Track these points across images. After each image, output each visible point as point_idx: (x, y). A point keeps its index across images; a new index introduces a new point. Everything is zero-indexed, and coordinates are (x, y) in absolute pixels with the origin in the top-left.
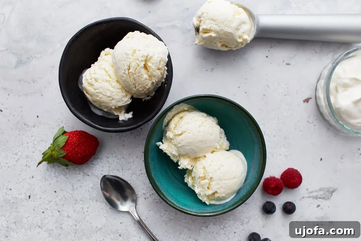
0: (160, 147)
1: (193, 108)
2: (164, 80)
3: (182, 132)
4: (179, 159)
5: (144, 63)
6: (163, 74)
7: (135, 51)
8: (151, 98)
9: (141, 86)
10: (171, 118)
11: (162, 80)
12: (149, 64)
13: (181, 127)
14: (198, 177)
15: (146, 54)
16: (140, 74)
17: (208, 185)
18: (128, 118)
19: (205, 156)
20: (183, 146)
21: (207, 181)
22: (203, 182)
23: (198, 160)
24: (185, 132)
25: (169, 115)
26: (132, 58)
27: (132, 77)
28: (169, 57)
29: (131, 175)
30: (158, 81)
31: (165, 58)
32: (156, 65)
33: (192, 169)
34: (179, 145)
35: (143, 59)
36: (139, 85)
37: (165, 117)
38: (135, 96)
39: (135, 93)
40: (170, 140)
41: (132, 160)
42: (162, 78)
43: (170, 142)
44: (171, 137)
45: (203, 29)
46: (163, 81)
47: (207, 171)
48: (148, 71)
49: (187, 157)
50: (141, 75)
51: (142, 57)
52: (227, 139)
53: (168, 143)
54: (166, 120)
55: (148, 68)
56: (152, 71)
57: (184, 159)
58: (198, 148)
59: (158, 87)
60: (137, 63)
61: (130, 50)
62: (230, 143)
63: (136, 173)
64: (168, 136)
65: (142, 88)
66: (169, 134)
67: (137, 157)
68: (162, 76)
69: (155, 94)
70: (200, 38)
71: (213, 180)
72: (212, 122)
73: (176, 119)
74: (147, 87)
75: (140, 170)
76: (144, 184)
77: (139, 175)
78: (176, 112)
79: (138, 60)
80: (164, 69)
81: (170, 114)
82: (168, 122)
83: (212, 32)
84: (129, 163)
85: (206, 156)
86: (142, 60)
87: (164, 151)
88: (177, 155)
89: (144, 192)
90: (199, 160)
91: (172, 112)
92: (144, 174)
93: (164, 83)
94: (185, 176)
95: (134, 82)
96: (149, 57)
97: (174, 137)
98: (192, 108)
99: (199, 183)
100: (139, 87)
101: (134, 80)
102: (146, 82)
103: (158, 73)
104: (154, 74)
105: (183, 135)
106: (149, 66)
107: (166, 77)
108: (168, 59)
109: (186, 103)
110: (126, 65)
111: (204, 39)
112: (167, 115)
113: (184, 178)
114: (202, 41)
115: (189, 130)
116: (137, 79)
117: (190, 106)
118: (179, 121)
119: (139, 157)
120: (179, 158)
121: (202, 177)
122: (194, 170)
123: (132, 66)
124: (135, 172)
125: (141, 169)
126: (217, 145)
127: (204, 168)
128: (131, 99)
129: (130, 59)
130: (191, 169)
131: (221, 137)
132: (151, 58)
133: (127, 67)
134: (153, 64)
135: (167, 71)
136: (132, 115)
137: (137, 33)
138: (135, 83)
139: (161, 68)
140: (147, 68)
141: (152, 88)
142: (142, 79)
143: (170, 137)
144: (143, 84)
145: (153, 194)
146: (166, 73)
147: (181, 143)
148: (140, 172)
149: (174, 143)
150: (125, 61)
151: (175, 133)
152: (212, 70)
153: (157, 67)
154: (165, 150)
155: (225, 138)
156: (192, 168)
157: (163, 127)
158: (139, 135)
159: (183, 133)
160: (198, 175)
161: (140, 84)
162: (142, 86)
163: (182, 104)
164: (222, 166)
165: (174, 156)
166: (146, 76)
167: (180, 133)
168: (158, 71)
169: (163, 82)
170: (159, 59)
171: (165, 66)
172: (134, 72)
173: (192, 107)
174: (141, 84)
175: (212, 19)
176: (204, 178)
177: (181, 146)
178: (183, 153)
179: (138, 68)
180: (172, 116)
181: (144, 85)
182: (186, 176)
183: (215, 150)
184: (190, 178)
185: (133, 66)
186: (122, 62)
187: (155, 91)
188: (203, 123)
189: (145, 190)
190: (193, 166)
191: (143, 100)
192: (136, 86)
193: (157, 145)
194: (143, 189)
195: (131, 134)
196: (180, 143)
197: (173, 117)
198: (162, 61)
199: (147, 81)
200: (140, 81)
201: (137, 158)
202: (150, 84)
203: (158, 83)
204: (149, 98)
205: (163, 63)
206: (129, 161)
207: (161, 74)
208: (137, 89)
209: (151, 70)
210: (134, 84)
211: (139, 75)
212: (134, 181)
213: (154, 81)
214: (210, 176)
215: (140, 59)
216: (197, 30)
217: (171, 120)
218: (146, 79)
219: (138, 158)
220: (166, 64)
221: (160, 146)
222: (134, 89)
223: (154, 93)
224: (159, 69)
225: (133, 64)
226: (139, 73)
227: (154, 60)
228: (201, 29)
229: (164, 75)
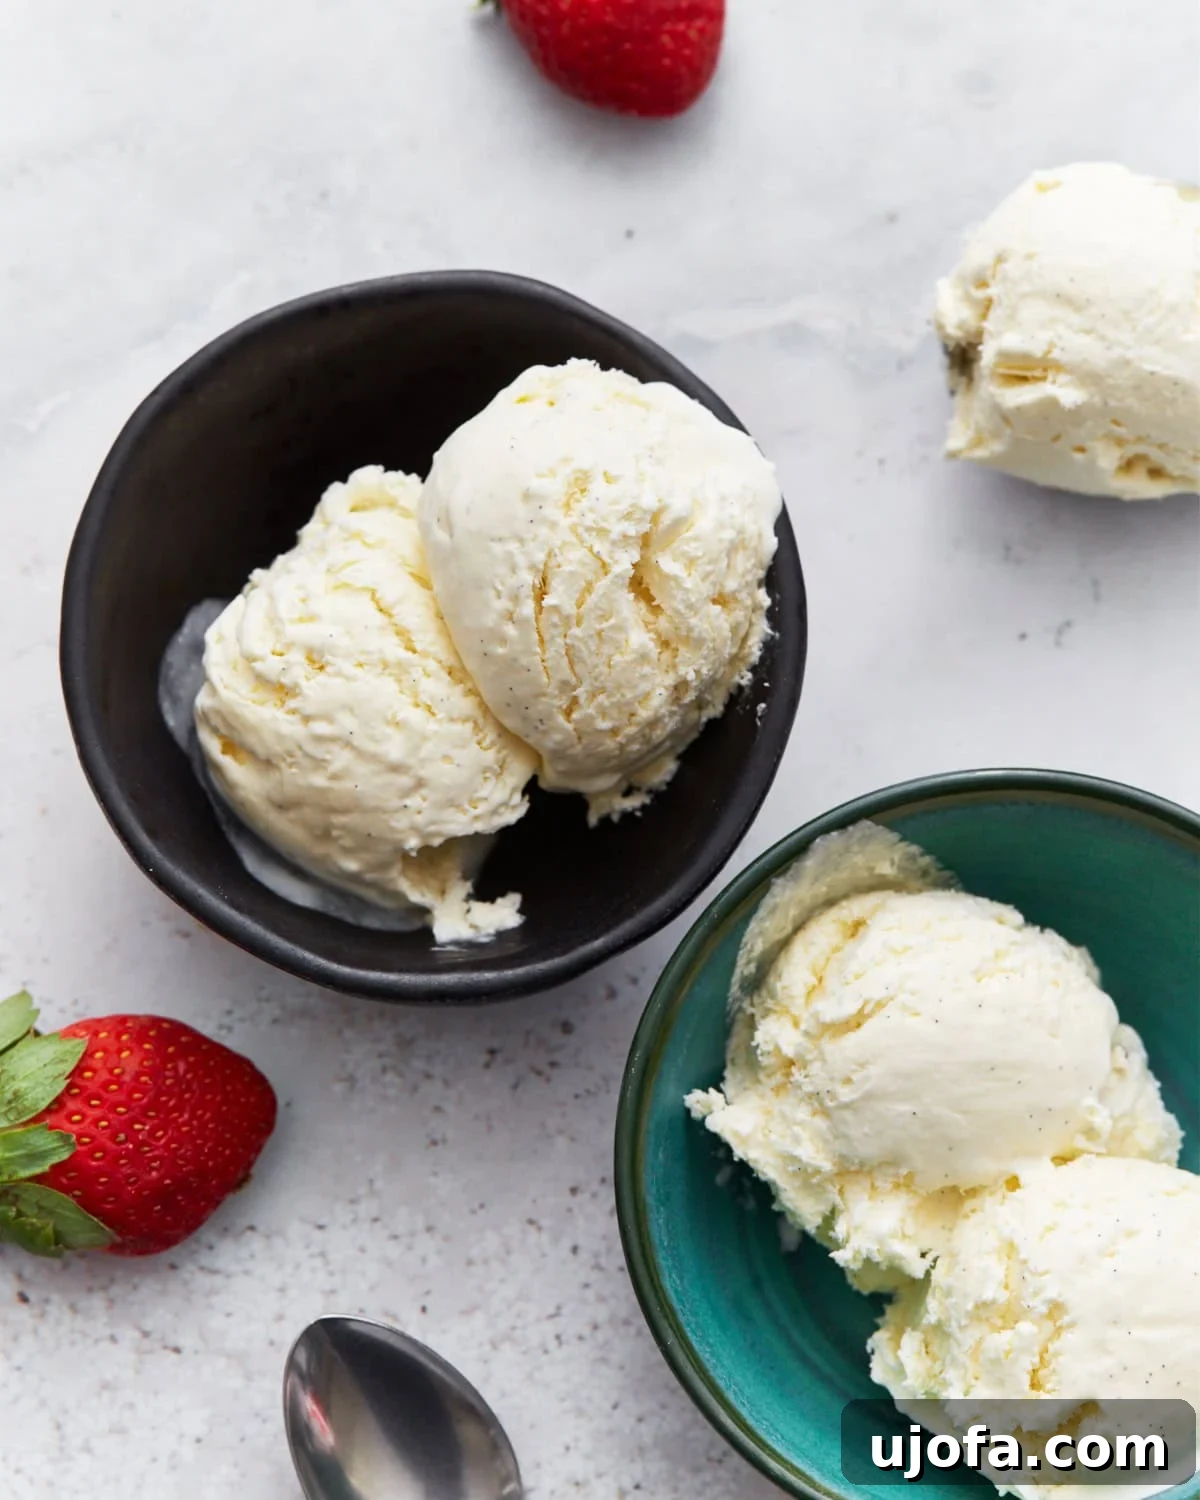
0: (713, 1124)
1: (933, 872)
2: (749, 675)
3: (866, 1003)
4: (838, 1200)
5: (636, 558)
6: (745, 639)
7: (581, 482)
8: (647, 800)
9: (607, 703)
10: (789, 929)
11: (737, 679)
12: (668, 564)
13: (858, 977)
14: (970, 1306)
15: (649, 501)
16: (612, 621)
17: (1037, 1360)
18: (492, 931)
19: (1013, 1183)
20: (868, 1097)
21: (1025, 1327)
22: (1000, 1341)
23: (969, 1204)
24: (880, 1005)
25: (778, 900)
26: (565, 522)
27: (560, 641)
28: (783, 526)
29: (487, 1348)
30: (712, 683)
31: (760, 536)
32: (709, 568)
33: (928, 1274)
34: (845, 1094)
35: (632, 532)
36: (593, 695)
37: (754, 910)
38: (551, 780)
39: (559, 754)
40: (779, 1078)
41: (492, 1242)
42: (734, 659)
43: (778, 1090)
44: (789, 1051)
45: (1005, 356)
46: (744, 682)
47: (1025, 1262)
48: (656, 610)
49: (897, 1186)
50: (613, 628)
51: (627, 516)
52: (1162, 1090)
53: (762, 1096)
54: (758, 936)
55: (653, 592)
56: (681, 607)
57: (871, 1198)
58: (965, 1113)
59: (704, 719)
60: (597, 556)
61: (553, 473)
62: (1182, 1127)
63: (518, 1333)
64: (764, 1048)
65: (615, 714)
66: (774, 1034)
67: (531, 1222)
68: (734, 650)
69: (678, 776)
70: (979, 417)
71: (1066, 1319)
72: (1060, 959)
73: (823, 932)
74: (644, 714)
75: (551, 1310)
76: (580, 1412)
77: (546, 1352)
78: (822, 889)
79: (602, 532)
80: (749, 602)
81: (788, 893)
82: (764, 953)
83: (1063, 378)
84: (470, 1263)
85: (1022, 1180)
86: (625, 537)
87: (739, 1153)
88: (827, 1166)
89: (577, 1466)
90: (973, 1211)
91: (796, 879)
92: (581, 1338)
93: (747, 691)
94: (870, 1344)
95: (567, 674)
96: (666, 520)
97: (808, 1044)
98: (925, 873)
99: (976, 1350)
100: (591, 711)
101: (571, 664)
102: (644, 677)
103: (715, 624)
104: (690, 629)
105: (869, 1026)
106: (667, 577)
107: (762, 658)
108: (775, 540)
109: (891, 826)
110: (521, 560)
111: (1006, 418)
112: (768, 901)
113: (863, 1361)
114: (996, 435)
115: (913, 993)
116: (585, 653)
117: (914, 849)
118: (837, 949)
119: (545, 1222)
120: (841, 1192)
121: (994, 1302)
122: (937, 1276)
123: (567, 568)
124: (514, 1328)
125: (559, 1308)
126: (1091, 1110)
127: (1010, 1248)
128: (524, 793)
129: (553, 525)
130: (920, 1274)
131: (1119, 1071)
132: (679, 523)
133: (529, 579)
134: (691, 562)
135: (771, 615)
136: (521, 911)
137: (580, 369)
138: (574, 680)
139: (734, 593)
140: (647, 590)
141: (671, 724)
142: (617, 658)
143: (778, 1049)
144: (619, 687)
145: (637, 1487)
146: (762, 628)
147: (854, 1077)
148: (550, 1328)
149: (807, 1088)
150: (521, 541)
151: (815, 1015)
152: (1060, 632)
153: (714, 584)
154: (745, 1141)
155: (1153, 1087)
156: (927, 1262)
157: (735, 989)
158: (547, 1070)
159: (869, 1016)
160: (966, 1296)
161: (602, 690)
162: (613, 705)
163: (866, 825)
164: (1130, 1234)
165: (805, 1174)
166: (639, 638)
167: (850, 1008)
168: (718, 608)
169: (740, 688)
170: (729, 534)
171: (759, 586)
172: (570, 608)
173: (926, 860)
174: (609, 685)
175: (1061, 298)
176: (1009, 1315)
177: (854, 1096)
178: (868, 1150)
179: (603, 584)
180: (793, 912)
181: (629, 695)
182: (878, 1341)
183: (1081, 1142)
184: (911, 1341)
185: (572, 574)
186: (498, 549)
187: (680, 757)
188: (997, 955)
189: (588, 1457)
190: (930, 1257)
191: (593, 820)
192: (575, 701)
193: (688, 1111)
194: (568, 1448)
195: (487, 1066)
196: (848, 1081)
197: (798, 928)
198: (745, 548)
199: (647, 669)
200: (605, 670)
201: (532, 1229)
202: (662, 690)
203: (708, 697)
204: (632, 803)
205: (749, 565)
206: (475, 1252)
207: (734, 629)
208: (577, 722)
209: (672, 602)
210: (565, 686)
211: (605, 625)
212: (503, 1395)
213: (691, 676)
214: (1052, 1293)
215: (617, 528)
216: (962, 358)
217: (784, 944)
218: (643, 658)
219: (540, 1229)
220: (761, 574)
221: (711, 1113)
222: (561, 719)
223: (670, 767)
224: (721, 600)
225: (573, 559)
226: (604, 617)
227: (696, 539)
228: (987, 355)
229: (750, 643)
